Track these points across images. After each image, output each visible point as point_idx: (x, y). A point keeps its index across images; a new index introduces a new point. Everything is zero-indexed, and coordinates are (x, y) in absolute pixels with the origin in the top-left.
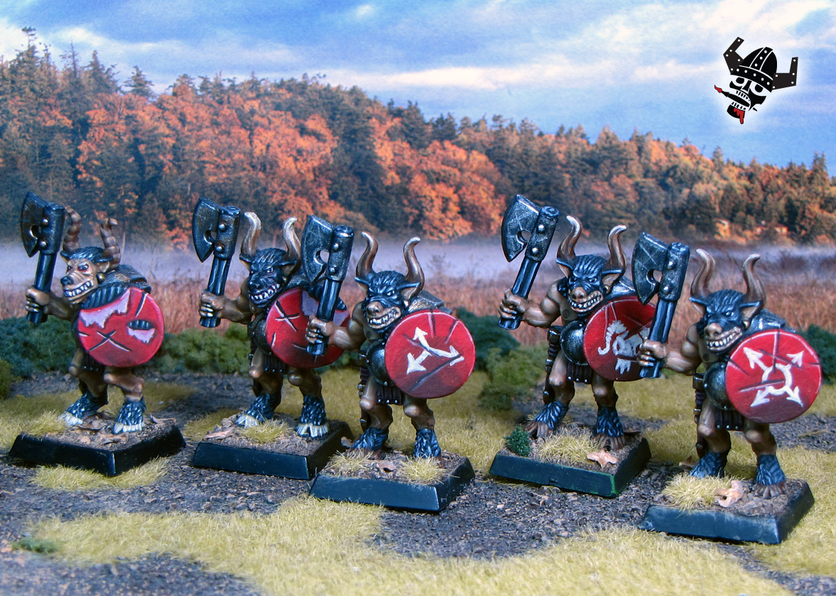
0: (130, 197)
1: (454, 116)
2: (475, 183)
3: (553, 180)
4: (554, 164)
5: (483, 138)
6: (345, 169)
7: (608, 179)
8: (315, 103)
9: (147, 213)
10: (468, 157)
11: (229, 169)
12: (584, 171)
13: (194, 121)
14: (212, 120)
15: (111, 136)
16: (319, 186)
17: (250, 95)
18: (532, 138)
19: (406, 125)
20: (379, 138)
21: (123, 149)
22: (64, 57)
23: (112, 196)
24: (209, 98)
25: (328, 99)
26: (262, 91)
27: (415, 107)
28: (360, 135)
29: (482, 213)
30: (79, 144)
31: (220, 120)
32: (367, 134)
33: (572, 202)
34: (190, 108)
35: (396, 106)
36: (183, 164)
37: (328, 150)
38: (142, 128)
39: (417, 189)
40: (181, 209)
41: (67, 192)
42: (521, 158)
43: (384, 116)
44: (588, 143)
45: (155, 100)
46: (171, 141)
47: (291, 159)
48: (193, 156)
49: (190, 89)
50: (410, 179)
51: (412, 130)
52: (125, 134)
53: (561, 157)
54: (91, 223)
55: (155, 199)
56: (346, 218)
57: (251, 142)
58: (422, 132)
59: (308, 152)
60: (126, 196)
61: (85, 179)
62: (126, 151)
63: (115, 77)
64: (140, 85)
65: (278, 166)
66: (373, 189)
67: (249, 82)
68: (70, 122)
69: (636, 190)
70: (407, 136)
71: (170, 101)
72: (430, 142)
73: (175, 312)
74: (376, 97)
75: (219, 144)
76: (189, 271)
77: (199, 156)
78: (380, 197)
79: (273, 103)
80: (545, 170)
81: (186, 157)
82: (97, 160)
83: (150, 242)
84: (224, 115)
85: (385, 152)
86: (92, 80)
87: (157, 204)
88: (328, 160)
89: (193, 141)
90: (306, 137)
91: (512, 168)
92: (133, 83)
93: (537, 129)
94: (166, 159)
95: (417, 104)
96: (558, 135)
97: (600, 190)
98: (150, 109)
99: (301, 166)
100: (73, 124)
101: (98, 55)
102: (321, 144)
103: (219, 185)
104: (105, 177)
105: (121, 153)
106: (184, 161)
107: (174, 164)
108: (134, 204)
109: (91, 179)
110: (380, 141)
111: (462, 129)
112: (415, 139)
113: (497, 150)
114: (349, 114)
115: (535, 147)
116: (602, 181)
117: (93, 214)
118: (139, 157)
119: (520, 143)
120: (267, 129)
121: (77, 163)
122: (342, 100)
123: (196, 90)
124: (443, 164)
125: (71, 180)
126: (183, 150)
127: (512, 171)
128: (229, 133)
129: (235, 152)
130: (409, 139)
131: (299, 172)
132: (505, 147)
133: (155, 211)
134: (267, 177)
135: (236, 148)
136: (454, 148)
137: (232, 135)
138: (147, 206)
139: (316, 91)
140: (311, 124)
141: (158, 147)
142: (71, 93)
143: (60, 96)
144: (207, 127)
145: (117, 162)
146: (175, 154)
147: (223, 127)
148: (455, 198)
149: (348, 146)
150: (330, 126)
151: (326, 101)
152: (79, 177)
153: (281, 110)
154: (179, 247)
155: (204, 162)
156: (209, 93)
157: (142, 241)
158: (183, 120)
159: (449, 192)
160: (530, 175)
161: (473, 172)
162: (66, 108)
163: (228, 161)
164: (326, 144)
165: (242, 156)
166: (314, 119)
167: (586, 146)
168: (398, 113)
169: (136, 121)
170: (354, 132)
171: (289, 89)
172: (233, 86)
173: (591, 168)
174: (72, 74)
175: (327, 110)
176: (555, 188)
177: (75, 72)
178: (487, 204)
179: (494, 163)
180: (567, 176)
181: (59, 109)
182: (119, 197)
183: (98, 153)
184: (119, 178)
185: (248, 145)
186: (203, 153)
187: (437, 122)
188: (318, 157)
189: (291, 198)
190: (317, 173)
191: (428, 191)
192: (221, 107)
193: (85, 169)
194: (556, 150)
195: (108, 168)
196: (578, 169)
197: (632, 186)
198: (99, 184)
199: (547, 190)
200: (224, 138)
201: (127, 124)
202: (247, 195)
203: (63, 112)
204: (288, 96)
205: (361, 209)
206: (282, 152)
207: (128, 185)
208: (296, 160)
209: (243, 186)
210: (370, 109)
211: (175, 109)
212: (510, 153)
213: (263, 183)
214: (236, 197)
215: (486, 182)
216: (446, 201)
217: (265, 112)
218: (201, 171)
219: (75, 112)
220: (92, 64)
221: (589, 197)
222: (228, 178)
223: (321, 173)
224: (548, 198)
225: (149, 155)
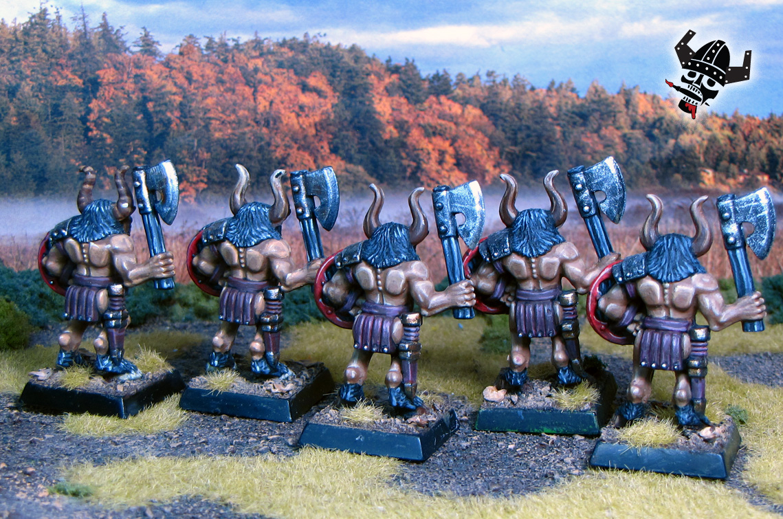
0: (139, 153)
2: (470, 136)
3: (545, 133)
4: (546, 117)
5: (477, 93)
6: (345, 124)
7: (597, 131)
8: (316, 61)
10: (463, 111)
11: (234, 125)
12: (575, 123)
13: (200, 79)
14: (217, 78)
15: (120, 94)
16: (321, 140)
17: (254, 54)
18: (524, 93)
19: (404, 82)
20: (378, 93)
21: (132, 107)
22: (75, 19)
23: (122, 152)
24: (214, 57)
25: (328, 57)
26: (265, 50)
27: (412, 64)
28: (360, 91)
29: (477, 165)
30: (90, 102)
31: (225, 78)
32: (366, 90)
34: (196, 67)
35: (394, 63)
36: (190, 121)
37: (329, 106)
38: (150, 86)
39: (414, 142)
40: (188, 164)
41: (79, 148)
42: (514, 111)
43: (382, 72)
44: (578, 97)
45: (163, 59)
46: (178, 99)
47: (293, 115)
48: (199, 113)
49: (196, 49)
50: (407, 132)
51: (409, 86)
52: (133, 93)
53: (552, 110)
54: (101, 178)
55: (163, 154)
56: (346, 170)
57: (255, 99)
58: (418, 88)
59: (309, 108)
60: (135, 152)
61: (96, 136)
62: (135, 109)
63: (124, 38)
64: (148, 45)
65: (281, 122)
66: (373, 143)
67: (252, 42)
68: (81, 81)
69: (624, 141)
70: (404, 91)
71: (177, 60)
72: (427, 98)
73: (182, 263)
75: (224, 101)
76: (196, 222)
77: (205, 113)
78: (379, 151)
79: (276, 61)
80: (537, 123)
81: (193, 114)
82: (107, 117)
84: (229, 73)
85: (383, 107)
86: (102, 40)
88: (329, 115)
89: (199, 98)
90: (307, 94)
91: (505, 121)
92: (141, 43)
93: (529, 83)
94: (174, 115)
95: (413, 61)
96: (549, 89)
97: (589, 142)
98: (158, 68)
99: (303, 121)
100: (84, 84)
101: (107, 17)
102: (322, 100)
103: (225, 140)
104: (115, 134)
105: (130, 111)
106: (191, 117)
107: (181, 121)
108: (143, 160)
109: (102, 136)
110: (378, 97)
111: (457, 84)
112: (412, 94)
113: (491, 105)
114: (349, 71)
115: (527, 101)
116: (591, 132)
117: (104, 169)
118: (147, 116)
119: (513, 97)
120: (269, 86)
121: (88, 120)
122: (342, 57)
123: (202, 50)
124: (439, 117)
125: (82, 137)
126: (190, 107)
127: (505, 124)
128: (233, 91)
129: (240, 109)
130: (407, 94)
131: (301, 127)
132: (498, 101)
134: (270, 132)
135: (241, 105)
136: (449, 103)
137: (237, 92)
138: (155, 161)
139: (317, 49)
140: (312, 82)
141: (166, 104)
142: (82, 53)
143: (71, 57)
144: (212, 85)
145: (127, 119)
146: (182, 111)
147: (228, 85)
148: (451, 150)
149: (348, 102)
150: (331, 83)
151: (327, 59)
152: (90, 134)
153: (283, 68)
154: (186, 200)
155: (210, 119)
156: (214, 52)
158: (189, 78)
159: (446, 145)
160: (523, 128)
161: (468, 126)
162: (77, 68)
163: (233, 117)
164: (327, 100)
165: (246, 113)
166: (315, 76)
167: (576, 100)
168: (396, 70)
169: (144, 80)
170: (354, 88)
171: (291, 48)
172: (237, 46)
173: (581, 121)
174: (83, 35)
175: (328, 68)
176: (547, 140)
177: (85, 34)
178: (482, 156)
179: (488, 117)
180: (558, 128)
181: (71, 69)
182: (128, 153)
183: (108, 111)
184: (128, 134)
185: (252, 101)
186: (209, 110)
187: (434, 78)
188: (319, 112)
189: (294, 152)
190: (319, 128)
191: (424, 144)
192: (225, 66)
193: (95, 126)
194: (547, 104)
195: (118, 125)
196: (568, 122)
197: (620, 137)
198: (109, 141)
199: (539, 142)
200: (228, 96)
201: (136, 83)
202: (251, 150)
203: (74, 72)
204: (291, 54)
205: (361, 162)
206: (285, 108)
207: (137, 142)
208: (298, 116)
209: (247, 141)
210: (368, 66)
211: (182, 68)
212: (503, 107)
213: (267, 138)
214: (241, 152)
215: (480, 135)
216: (442, 153)
217: (268, 70)
218: (207, 127)
219: (85, 72)
220: (102, 26)
221: (579, 148)
222: (233, 134)
223: (323, 128)
224: (540, 150)
225: (157, 113)
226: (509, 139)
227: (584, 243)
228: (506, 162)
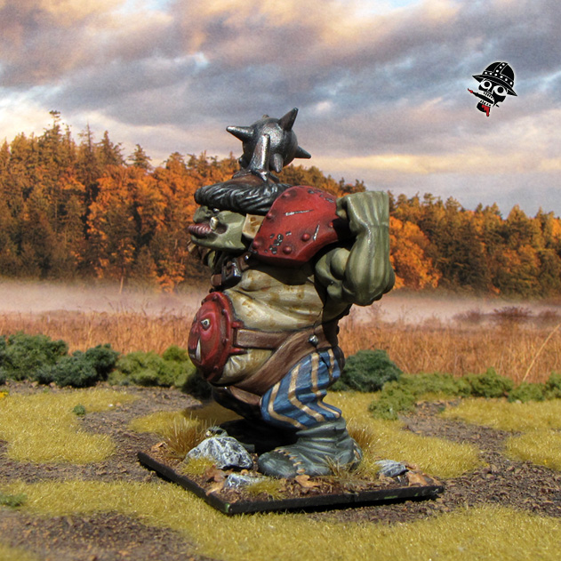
0: (129, 249)
1: (393, 193)
2: (408, 247)
3: (471, 247)
4: (473, 235)
5: (415, 211)
7: (516, 248)
9: (141, 262)
10: (403, 226)
12: (497, 241)
13: (183, 190)
15: (116, 199)
17: (229, 170)
18: (455, 213)
21: (125, 210)
22: (81, 135)
23: (114, 247)
24: (195, 172)
27: (362, 185)
29: (412, 272)
30: (90, 204)
33: (486, 265)
34: (180, 179)
35: (346, 183)
36: (172, 224)
38: (141, 193)
40: (168, 260)
41: (78, 242)
42: (446, 228)
43: (336, 191)
44: (501, 219)
45: (152, 172)
46: (164, 205)
48: (180, 217)
49: (180, 164)
52: (127, 198)
53: (479, 229)
54: (96, 268)
55: (148, 251)
60: (125, 248)
61: (93, 233)
62: (127, 212)
63: (121, 153)
64: (141, 159)
67: (228, 160)
68: (83, 187)
71: (164, 173)
73: (160, 342)
74: (330, 176)
76: (174, 309)
77: (185, 218)
80: (465, 239)
81: (175, 218)
82: (103, 218)
83: (143, 286)
86: (103, 154)
87: (149, 254)
89: (181, 206)
91: (439, 236)
92: (135, 157)
93: (460, 205)
94: (159, 219)
95: (363, 182)
96: (477, 211)
97: (509, 256)
98: (148, 179)
100: (86, 189)
101: (108, 135)
104: (109, 232)
105: (123, 214)
106: (174, 221)
107: (165, 224)
108: (131, 254)
109: (98, 233)
111: (399, 203)
113: (427, 222)
115: (458, 221)
116: (511, 249)
117: (98, 261)
118: (137, 217)
119: (445, 217)
121: (87, 219)
122: (303, 177)
123: (185, 165)
125: (82, 233)
126: (173, 212)
127: (438, 239)
132: (433, 219)
133: (148, 261)
138: (141, 257)
142: (86, 165)
143: (77, 166)
145: (120, 220)
146: (166, 215)
151: (290, 177)
152: (88, 231)
154: (166, 290)
156: (195, 168)
157: (137, 284)
158: (173, 189)
160: (453, 242)
161: (407, 239)
162: (81, 175)
167: (499, 221)
168: (347, 189)
169: (136, 188)
172: (215, 164)
173: (503, 239)
174: (87, 149)
176: (473, 254)
177: (90, 148)
178: (417, 265)
179: (424, 232)
180: (483, 244)
181: (76, 176)
182: (120, 248)
183: (105, 212)
184: (120, 232)
192: (204, 179)
193: (93, 224)
194: (475, 224)
195: (112, 225)
196: (492, 240)
198: (104, 238)
199: (466, 255)
201: (129, 190)
203: (78, 179)
207: (127, 239)
210: (325, 185)
211: (168, 180)
212: (437, 224)
215: (416, 247)
219: (88, 179)
220: (104, 142)
221: (500, 262)
224: (467, 262)
225: (145, 215)
226: (441, 251)
227: (500, 341)
228: (437, 271)
